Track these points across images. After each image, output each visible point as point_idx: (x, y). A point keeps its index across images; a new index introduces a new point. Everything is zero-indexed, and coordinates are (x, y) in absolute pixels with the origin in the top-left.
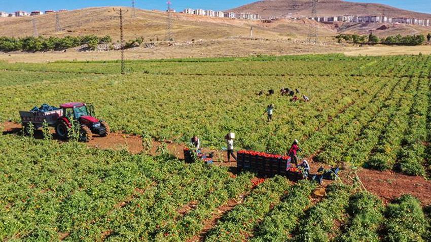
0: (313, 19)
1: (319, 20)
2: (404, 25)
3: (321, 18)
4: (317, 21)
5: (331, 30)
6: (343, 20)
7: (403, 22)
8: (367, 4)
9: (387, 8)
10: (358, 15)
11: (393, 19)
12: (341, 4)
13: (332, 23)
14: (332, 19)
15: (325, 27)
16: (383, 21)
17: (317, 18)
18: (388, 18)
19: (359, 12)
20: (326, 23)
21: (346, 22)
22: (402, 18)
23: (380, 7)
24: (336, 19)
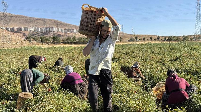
0: (4, 28)
1: (9, 30)
2: (73, 33)
3: (11, 29)
4: (8, 31)
5: (20, 38)
6: (29, 30)
7: (72, 32)
8: (45, 19)
9: (59, 23)
10: (40, 27)
11: (64, 30)
12: (26, 19)
13: (21, 32)
14: (21, 29)
15: (16, 35)
16: (58, 31)
17: (8, 28)
18: (61, 29)
19: (40, 25)
20: (16, 32)
21: (31, 31)
22: (71, 29)
23: (55, 22)
24: (23, 29)
